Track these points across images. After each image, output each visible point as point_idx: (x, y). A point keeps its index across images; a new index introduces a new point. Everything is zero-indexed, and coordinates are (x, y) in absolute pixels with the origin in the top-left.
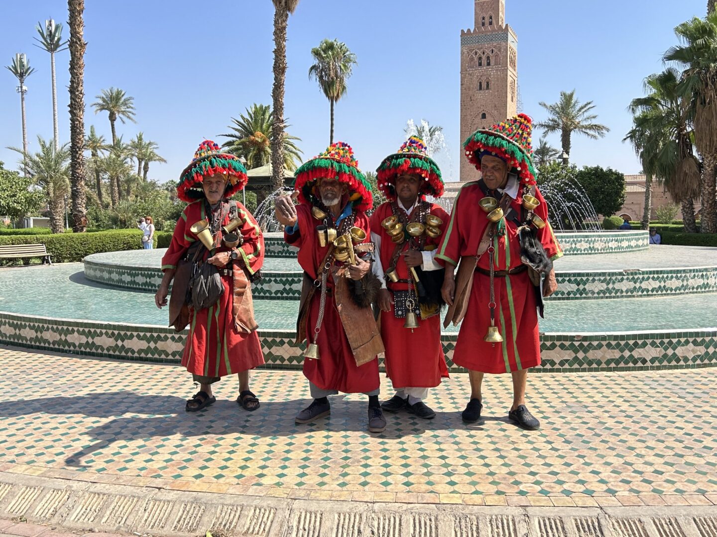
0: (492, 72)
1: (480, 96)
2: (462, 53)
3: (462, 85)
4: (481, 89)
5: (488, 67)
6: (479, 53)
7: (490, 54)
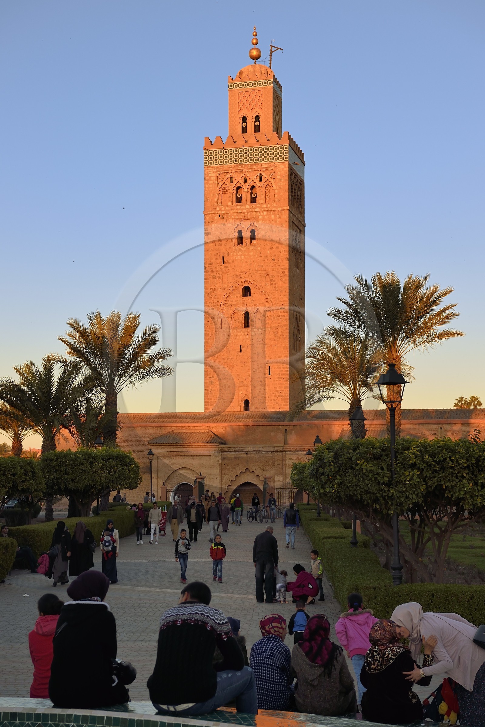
0: (260, 214)
2: (207, 180)
4: (240, 242)
5: (254, 205)
6: (238, 178)
7: (257, 183)
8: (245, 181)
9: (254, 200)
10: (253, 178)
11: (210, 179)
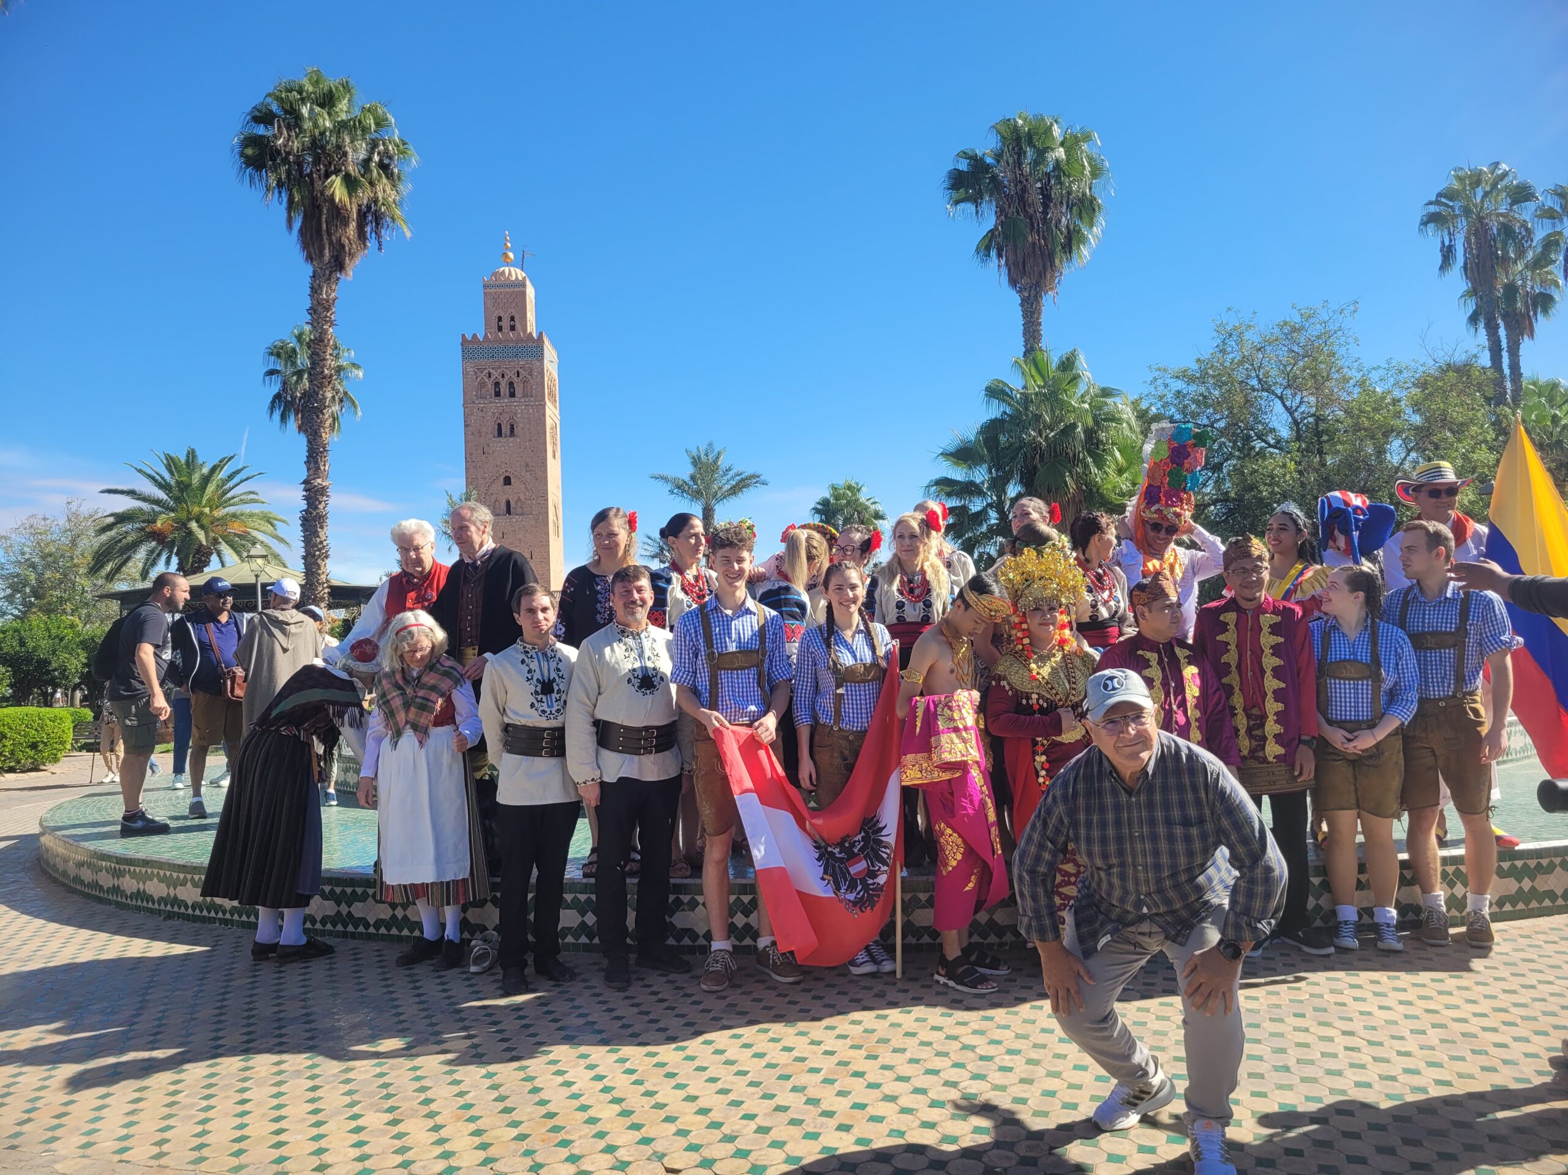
0: (518, 407)
1: (499, 446)
2: (465, 374)
3: (466, 426)
4: (500, 434)
5: (512, 399)
6: (496, 374)
7: (515, 379)
8: (503, 376)
9: (512, 395)
10: (510, 374)
11: (468, 373)
